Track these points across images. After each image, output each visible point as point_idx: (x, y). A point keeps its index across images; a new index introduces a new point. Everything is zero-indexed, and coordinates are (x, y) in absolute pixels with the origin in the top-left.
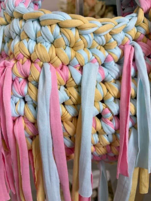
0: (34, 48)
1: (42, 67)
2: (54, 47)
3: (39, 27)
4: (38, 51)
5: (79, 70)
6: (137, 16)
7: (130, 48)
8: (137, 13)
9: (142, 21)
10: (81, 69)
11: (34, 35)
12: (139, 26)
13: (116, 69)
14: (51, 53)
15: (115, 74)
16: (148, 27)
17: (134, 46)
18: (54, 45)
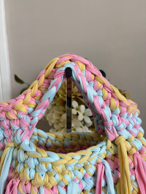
0: (33, 176)
1: (39, 189)
2: (48, 176)
3: (38, 163)
4: (36, 180)
5: (65, 188)
6: (106, 145)
7: (102, 166)
8: (107, 141)
9: (110, 147)
10: (66, 187)
11: (34, 167)
12: (108, 150)
13: (91, 183)
14: (45, 180)
15: (91, 186)
16: (114, 151)
17: (104, 165)
18: (48, 174)
